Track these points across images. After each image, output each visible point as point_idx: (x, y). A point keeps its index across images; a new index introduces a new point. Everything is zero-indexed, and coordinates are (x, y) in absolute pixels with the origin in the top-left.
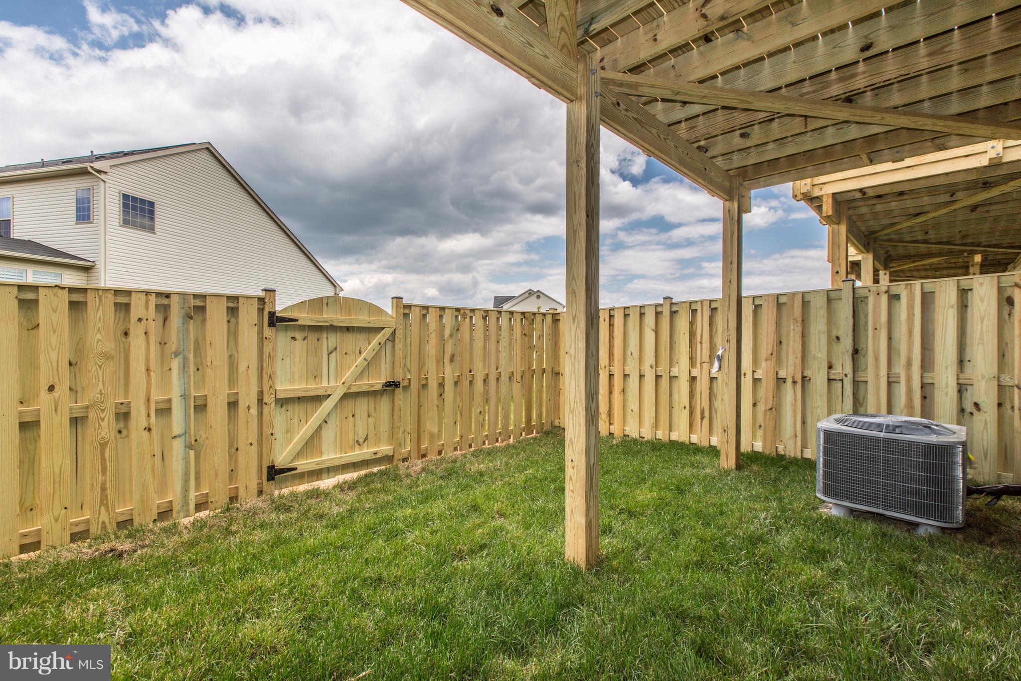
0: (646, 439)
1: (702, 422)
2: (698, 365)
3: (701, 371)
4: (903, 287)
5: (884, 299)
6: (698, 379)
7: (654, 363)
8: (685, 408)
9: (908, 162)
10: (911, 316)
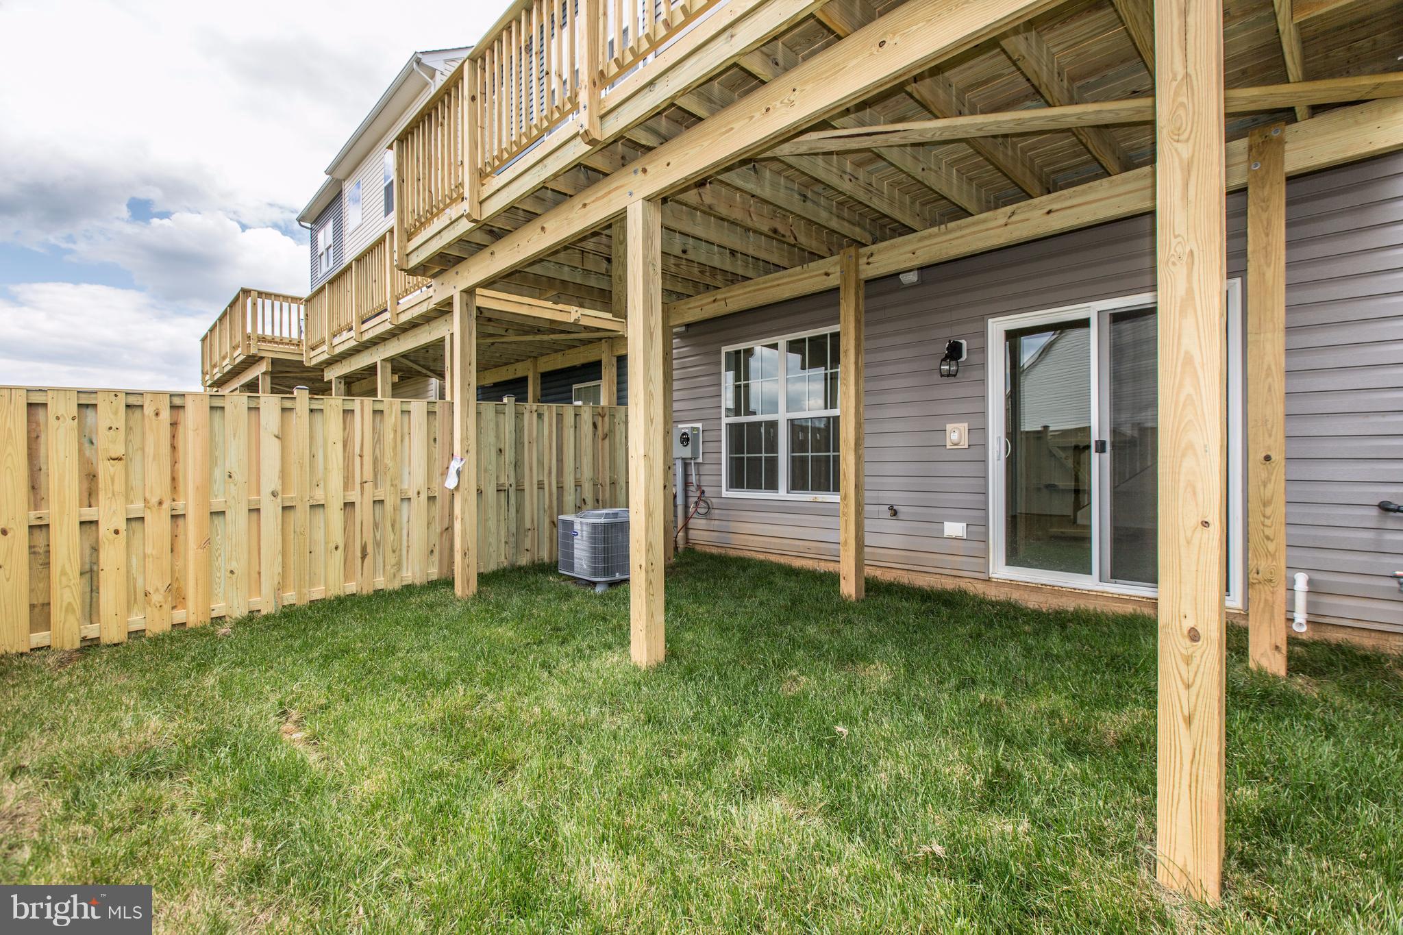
0: (264, 612)
1: (363, 562)
2: (358, 487)
3: (362, 494)
4: (546, 407)
5: (535, 415)
6: (357, 506)
7: (279, 488)
8: (337, 548)
9: (560, 307)
10: (550, 432)
